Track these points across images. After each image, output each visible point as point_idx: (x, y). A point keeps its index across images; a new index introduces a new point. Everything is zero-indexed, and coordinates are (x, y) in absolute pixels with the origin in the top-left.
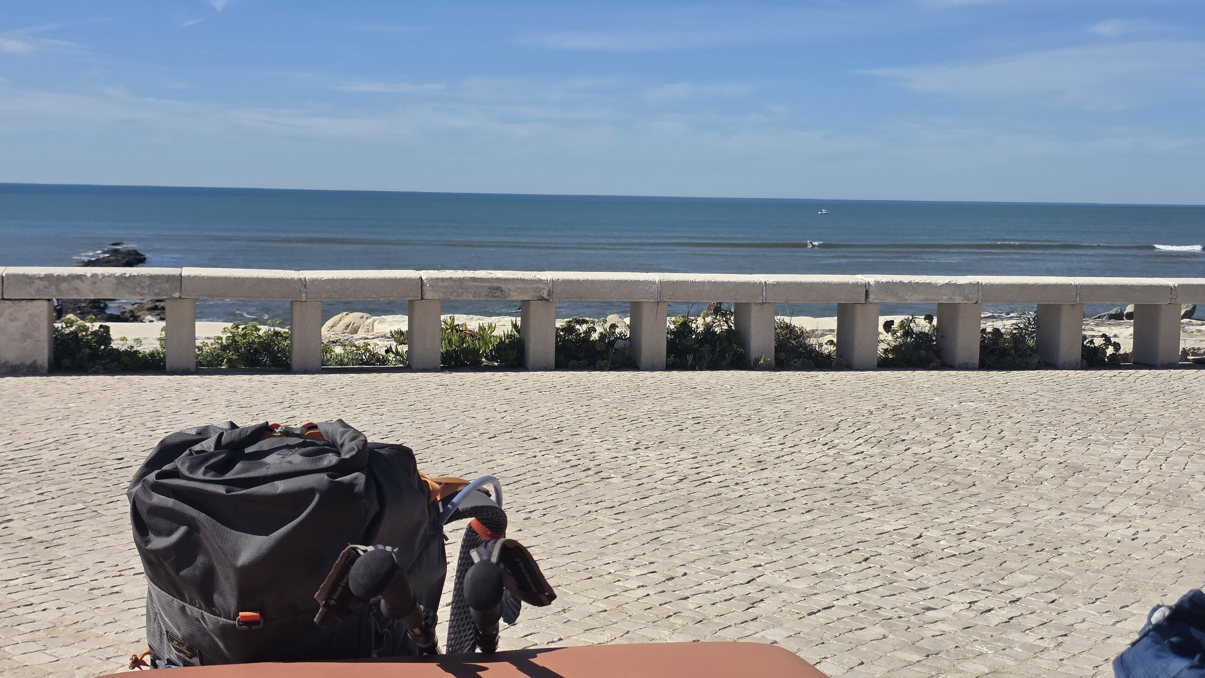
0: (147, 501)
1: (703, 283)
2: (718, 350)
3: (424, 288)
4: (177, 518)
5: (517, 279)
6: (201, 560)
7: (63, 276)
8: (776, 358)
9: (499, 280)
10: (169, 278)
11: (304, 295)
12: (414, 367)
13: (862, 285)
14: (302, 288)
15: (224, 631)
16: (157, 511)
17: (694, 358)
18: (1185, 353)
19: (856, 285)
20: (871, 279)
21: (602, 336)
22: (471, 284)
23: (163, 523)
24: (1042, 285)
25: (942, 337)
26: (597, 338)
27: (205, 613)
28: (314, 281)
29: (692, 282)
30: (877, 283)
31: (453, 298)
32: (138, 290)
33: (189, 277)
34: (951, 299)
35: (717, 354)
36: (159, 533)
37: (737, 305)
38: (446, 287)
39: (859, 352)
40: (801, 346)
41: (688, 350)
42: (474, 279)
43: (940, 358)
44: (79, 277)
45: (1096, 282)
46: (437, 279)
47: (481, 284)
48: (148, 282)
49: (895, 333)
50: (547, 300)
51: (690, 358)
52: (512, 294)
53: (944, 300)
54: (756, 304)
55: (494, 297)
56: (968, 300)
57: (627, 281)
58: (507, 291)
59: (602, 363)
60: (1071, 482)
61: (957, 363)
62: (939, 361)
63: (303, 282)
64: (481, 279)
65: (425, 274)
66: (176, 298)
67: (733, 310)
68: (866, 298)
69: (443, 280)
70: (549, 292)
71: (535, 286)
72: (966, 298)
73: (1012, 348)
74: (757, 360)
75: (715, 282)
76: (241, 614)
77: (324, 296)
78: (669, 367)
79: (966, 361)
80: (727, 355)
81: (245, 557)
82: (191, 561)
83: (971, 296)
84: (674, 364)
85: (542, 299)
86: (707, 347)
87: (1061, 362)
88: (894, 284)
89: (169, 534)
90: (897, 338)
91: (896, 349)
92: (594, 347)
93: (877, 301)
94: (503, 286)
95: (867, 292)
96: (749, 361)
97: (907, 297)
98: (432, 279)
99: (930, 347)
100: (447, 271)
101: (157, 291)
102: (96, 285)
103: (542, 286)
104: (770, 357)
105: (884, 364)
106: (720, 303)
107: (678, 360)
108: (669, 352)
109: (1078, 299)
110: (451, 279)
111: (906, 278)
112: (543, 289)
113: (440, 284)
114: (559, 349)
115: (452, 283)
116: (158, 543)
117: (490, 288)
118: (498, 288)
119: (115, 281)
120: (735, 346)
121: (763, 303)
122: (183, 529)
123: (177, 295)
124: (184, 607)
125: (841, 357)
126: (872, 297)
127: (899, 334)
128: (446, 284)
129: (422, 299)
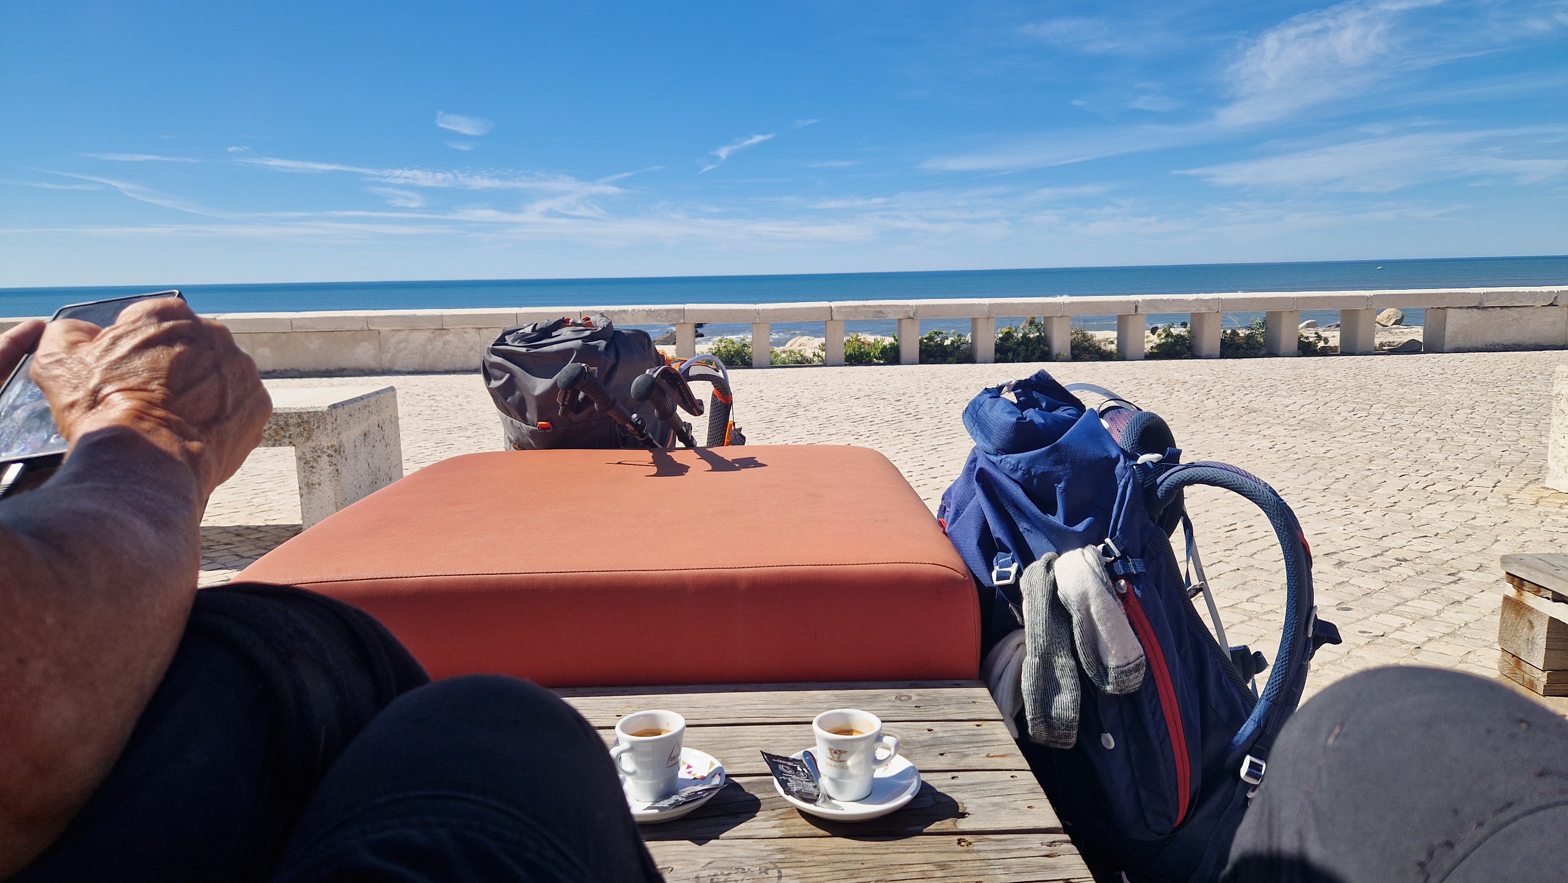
0: (489, 359)
1: (1019, 304)
2: (1030, 349)
3: (833, 313)
4: (505, 370)
5: (893, 305)
6: (517, 393)
7: (616, 311)
8: (1072, 354)
9: (881, 306)
10: (677, 311)
11: (758, 319)
12: (828, 364)
13: (1133, 302)
14: (757, 315)
15: (533, 434)
16: (495, 365)
17: (1014, 354)
18: (1382, 345)
19: (1128, 302)
20: (1139, 298)
21: (953, 342)
22: (863, 309)
23: (497, 372)
24: (1267, 298)
25: (1193, 337)
26: (949, 344)
27: (523, 424)
28: (764, 310)
29: (1011, 304)
30: (1144, 300)
31: (851, 319)
32: (659, 318)
33: (688, 309)
34: (1198, 310)
35: (1029, 352)
36: (496, 379)
37: (1045, 318)
38: (846, 312)
39: (1130, 350)
40: (1091, 346)
41: (1009, 349)
42: (865, 306)
43: (1190, 351)
44: (624, 311)
45: (1309, 295)
46: (841, 307)
47: (869, 309)
48: (665, 314)
49: (1160, 336)
50: (913, 318)
51: (1010, 355)
52: (889, 315)
53: (1194, 310)
54: (1057, 317)
55: (878, 317)
56: (1212, 310)
57: (967, 304)
58: (886, 313)
59: (950, 359)
60: (1245, 418)
61: (1203, 355)
62: (1189, 353)
63: (758, 312)
64: (869, 306)
65: (834, 304)
66: (682, 323)
67: (1043, 323)
68: (1136, 311)
69: (845, 307)
70: (914, 313)
71: (905, 309)
72: (1210, 309)
73: (1245, 343)
74: (1057, 355)
75: (1028, 303)
76: (539, 423)
77: (770, 319)
78: (997, 361)
79: (1211, 353)
80: (1036, 352)
81: (538, 391)
82: (513, 394)
83: (1213, 307)
84: (1000, 359)
85: (910, 318)
86: (1023, 347)
87: (1281, 353)
88: (1156, 301)
89: (501, 378)
90: (1162, 339)
91: (1159, 346)
92: (946, 349)
93: (1144, 313)
94: (884, 310)
95: (1136, 306)
96: (1052, 356)
97: (1165, 310)
98: (837, 307)
99: (1184, 344)
100: (849, 302)
101: (670, 319)
102: (635, 317)
103: (909, 309)
104: (1067, 353)
105: (1150, 356)
106: (1034, 318)
107: (1003, 356)
108: (996, 351)
109: (1295, 307)
110: (850, 306)
111: (1165, 297)
112: (910, 311)
113: (843, 310)
114: (921, 351)
115: (850, 309)
116: (495, 384)
117: (875, 312)
118: (881, 312)
119: (645, 313)
120: (1042, 346)
121: (1062, 317)
122: (507, 375)
123: (682, 321)
124: (512, 421)
125: (1119, 352)
126: (1140, 310)
127: (1162, 336)
128: (846, 310)
129: (832, 320)
